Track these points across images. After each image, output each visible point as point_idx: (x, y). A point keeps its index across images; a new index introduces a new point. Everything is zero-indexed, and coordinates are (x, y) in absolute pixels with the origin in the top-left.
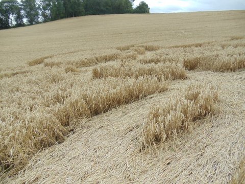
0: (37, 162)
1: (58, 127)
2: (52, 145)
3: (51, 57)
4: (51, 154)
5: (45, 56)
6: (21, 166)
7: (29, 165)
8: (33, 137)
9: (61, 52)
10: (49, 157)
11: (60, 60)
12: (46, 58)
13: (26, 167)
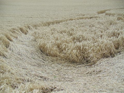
0: (100, 63)
1: (113, 49)
2: (108, 57)
3: (109, 10)
4: (108, 61)
5: (106, 9)
6: (93, 63)
7: (97, 63)
8: (101, 51)
9: (115, 8)
10: (106, 63)
11: (114, 12)
12: (107, 10)
13: (96, 64)
